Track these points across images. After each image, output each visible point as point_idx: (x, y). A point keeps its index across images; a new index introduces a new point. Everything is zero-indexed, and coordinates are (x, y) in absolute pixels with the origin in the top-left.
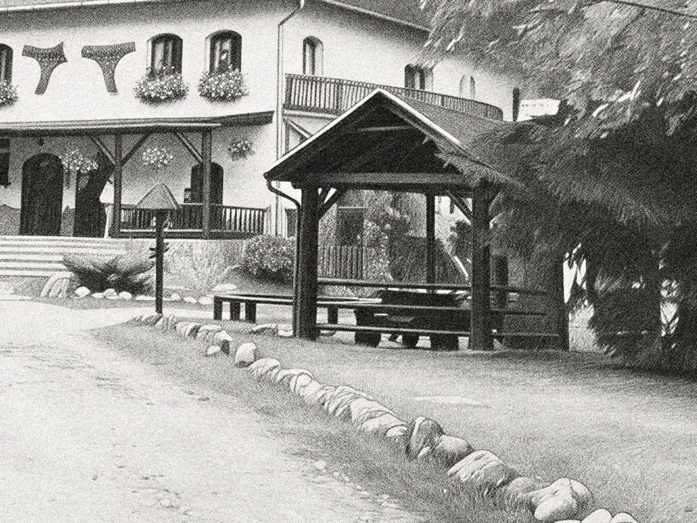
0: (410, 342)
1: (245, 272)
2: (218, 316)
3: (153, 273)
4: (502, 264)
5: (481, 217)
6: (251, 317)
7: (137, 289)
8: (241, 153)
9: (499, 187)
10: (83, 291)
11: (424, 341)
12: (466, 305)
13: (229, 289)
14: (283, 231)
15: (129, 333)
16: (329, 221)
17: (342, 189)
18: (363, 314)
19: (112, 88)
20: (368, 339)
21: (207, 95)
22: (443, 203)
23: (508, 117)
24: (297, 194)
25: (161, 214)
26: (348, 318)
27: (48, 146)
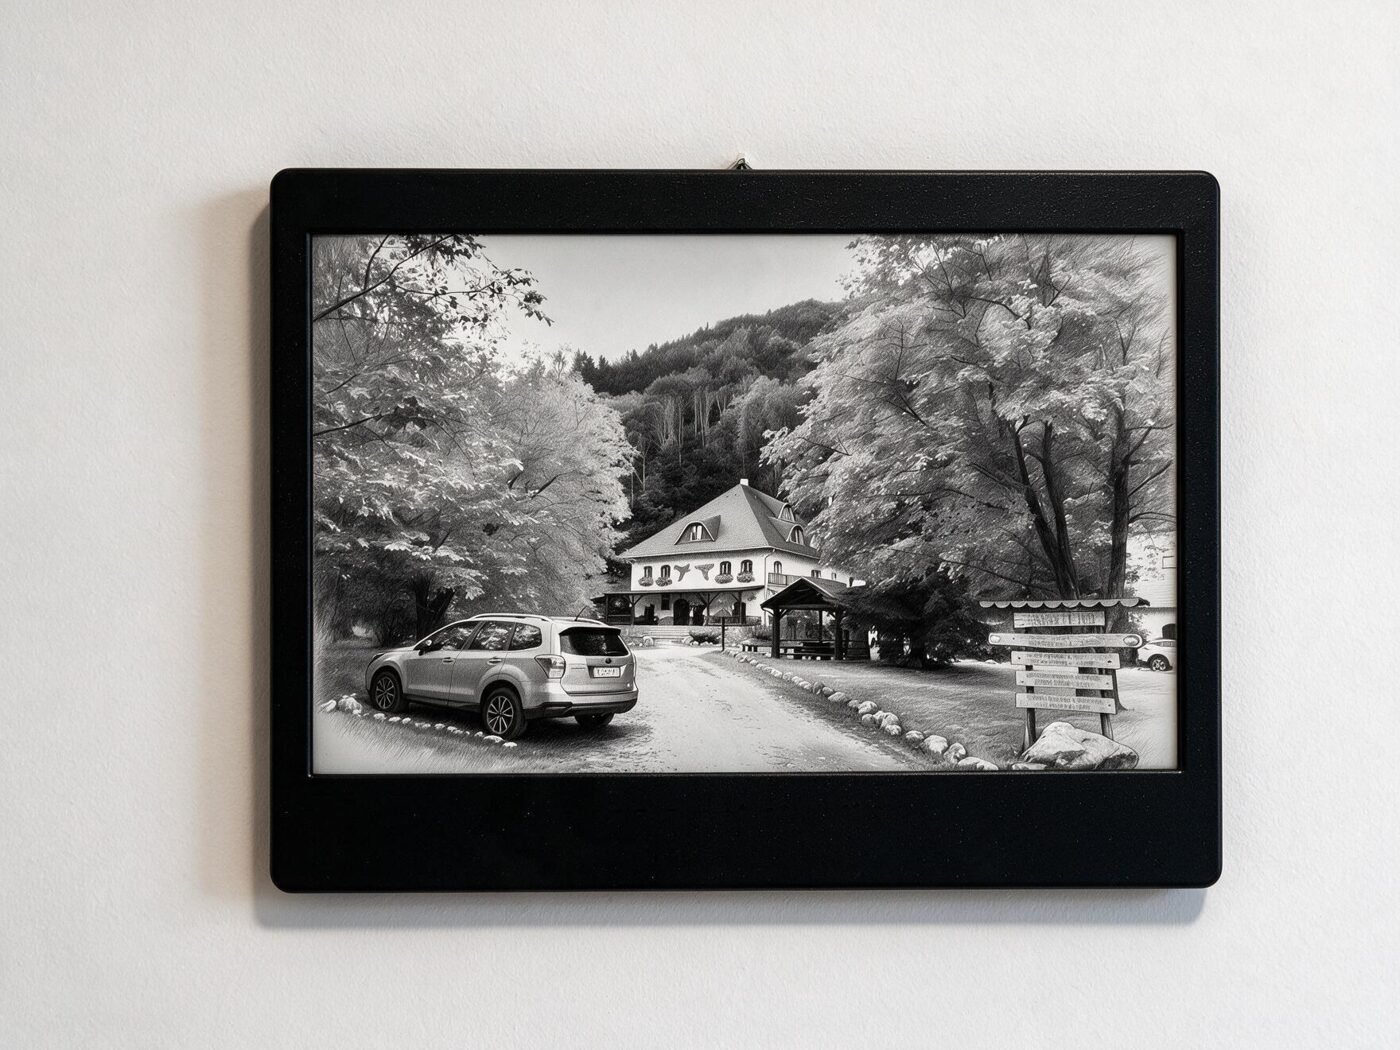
0: (814, 658)
1: (754, 636)
2: (744, 650)
3: (720, 637)
4: (847, 633)
5: (838, 618)
6: (756, 650)
7: (716, 642)
8: (753, 598)
9: (846, 609)
10: (696, 643)
11: (819, 658)
12: (832, 647)
13: (748, 642)
14: (768, 624)
15: (715, 656)
16: (784, 620)
17: (788, 610)
18: (797, 649)
19: (707, 578)
20: (797, 657)
21: (739, 580)
22: (825, 613)
23: (848, 586)
24: (772, 611)
25: (724, 618)
26: (791, 651)
27: (684, 597)
